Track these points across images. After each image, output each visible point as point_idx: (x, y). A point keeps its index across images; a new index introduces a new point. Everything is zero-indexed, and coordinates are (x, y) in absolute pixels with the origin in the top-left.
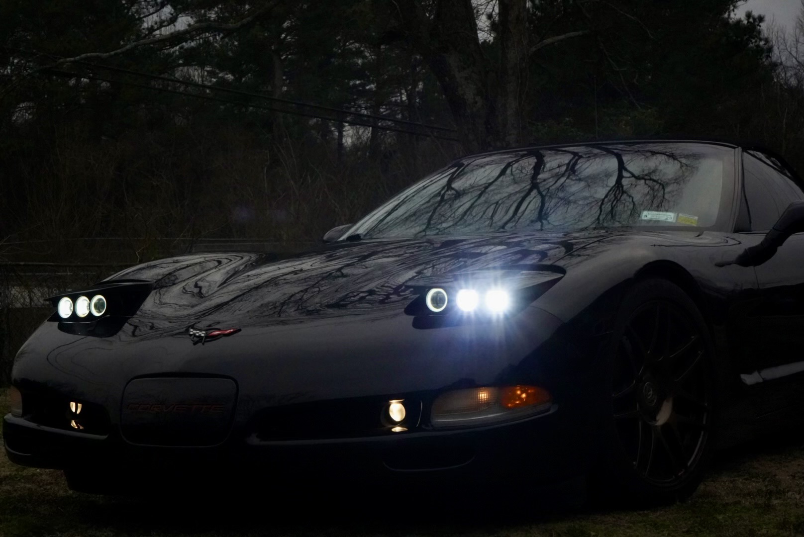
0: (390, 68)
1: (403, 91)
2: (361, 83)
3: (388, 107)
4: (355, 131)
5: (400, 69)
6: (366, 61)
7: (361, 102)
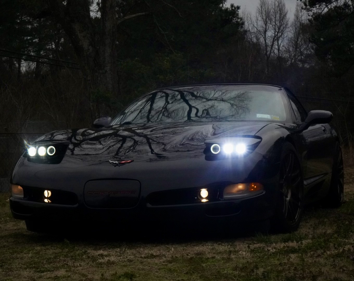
0: (46, 30)
1: (53, 43)
2: (31, 38)
3: (45, 51)
4: (27, 64)
5: (51, 31)
6: (33, 26)
7: (30, 49)
